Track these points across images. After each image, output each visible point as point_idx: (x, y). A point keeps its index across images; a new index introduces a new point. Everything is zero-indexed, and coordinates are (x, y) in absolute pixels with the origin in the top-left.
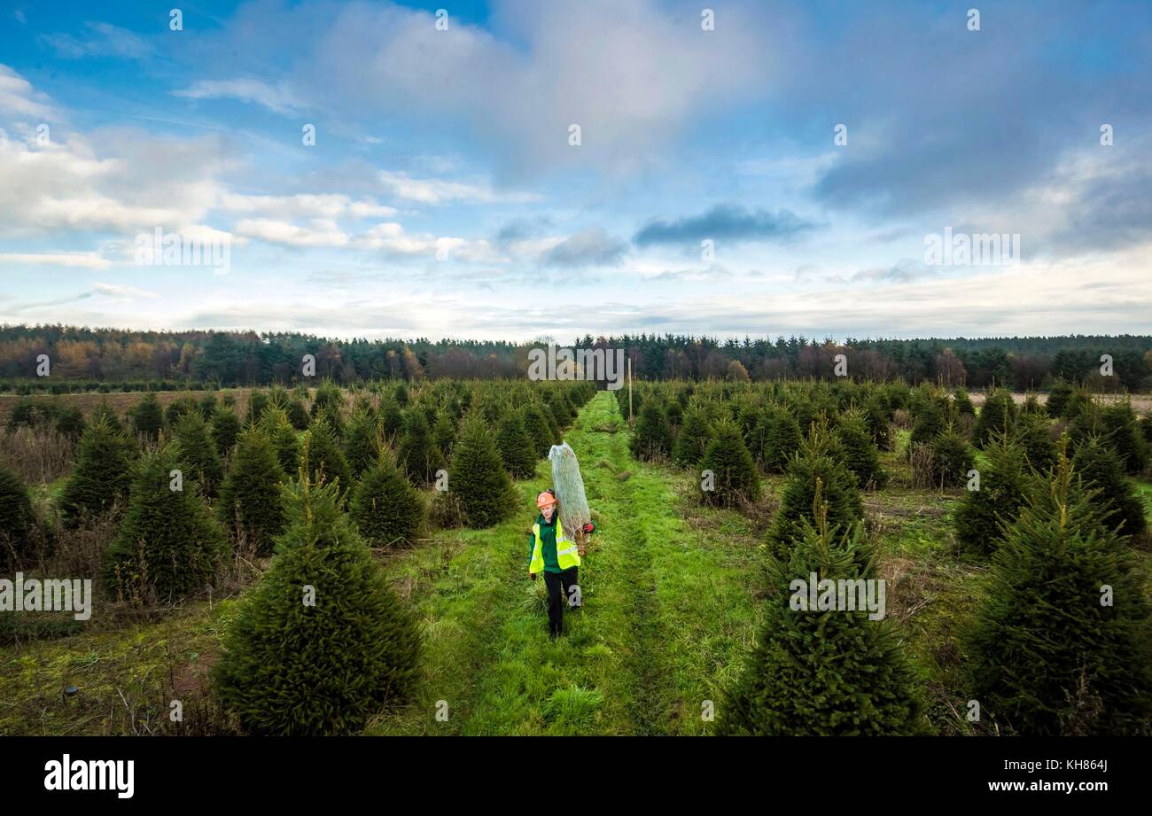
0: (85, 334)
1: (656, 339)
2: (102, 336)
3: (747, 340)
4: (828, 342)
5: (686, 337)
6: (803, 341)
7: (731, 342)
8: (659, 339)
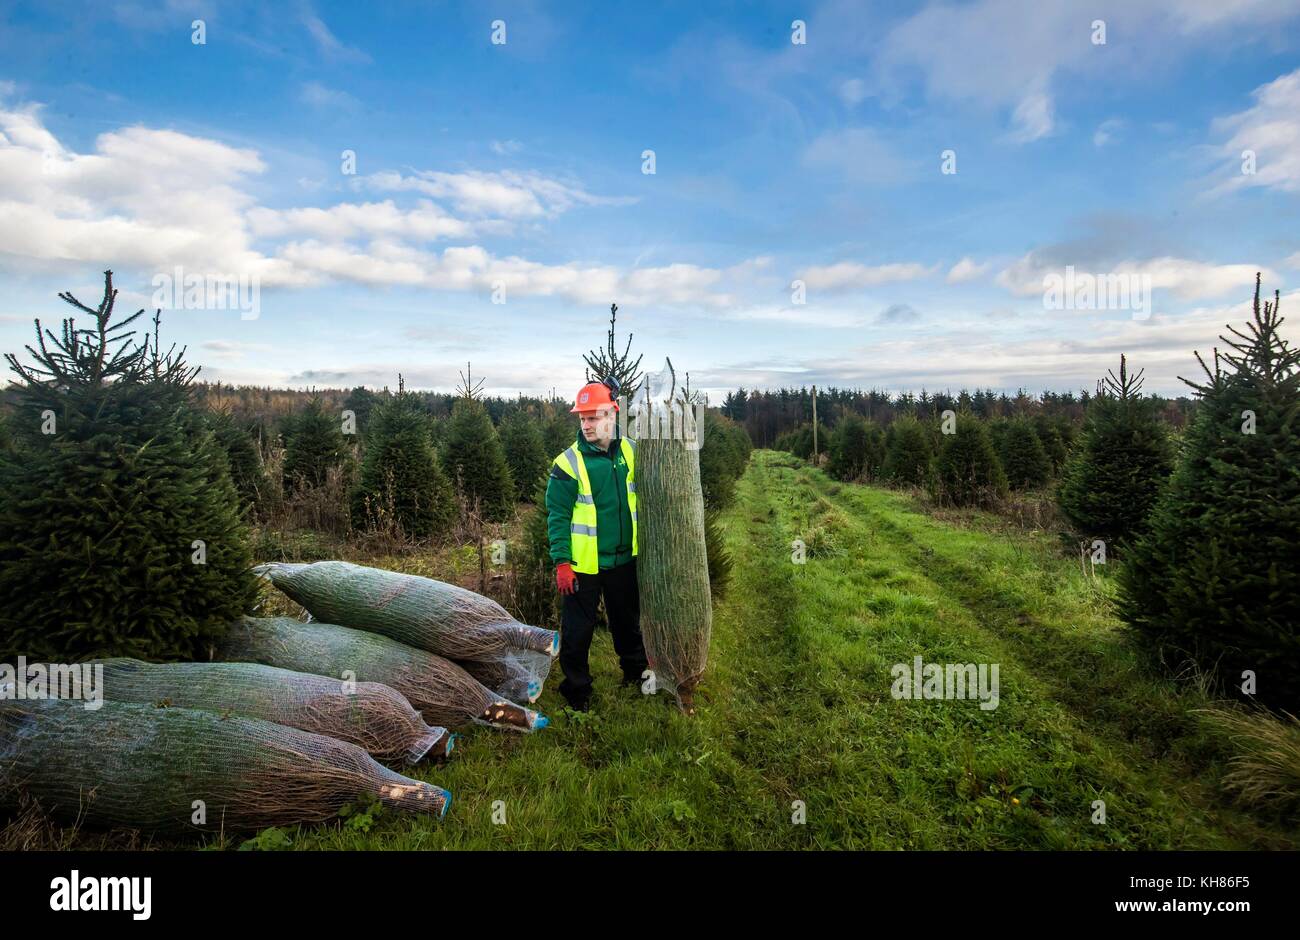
0: (229, 390)
1: (818, 393)
2: (245, 392)
3: (924, 394)
4: (1021, 396)
5: (853, 391)
6: (990, 395)
7: (905, 396)
8: (821, 393)
